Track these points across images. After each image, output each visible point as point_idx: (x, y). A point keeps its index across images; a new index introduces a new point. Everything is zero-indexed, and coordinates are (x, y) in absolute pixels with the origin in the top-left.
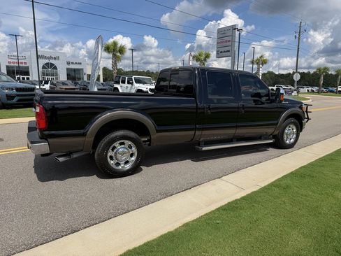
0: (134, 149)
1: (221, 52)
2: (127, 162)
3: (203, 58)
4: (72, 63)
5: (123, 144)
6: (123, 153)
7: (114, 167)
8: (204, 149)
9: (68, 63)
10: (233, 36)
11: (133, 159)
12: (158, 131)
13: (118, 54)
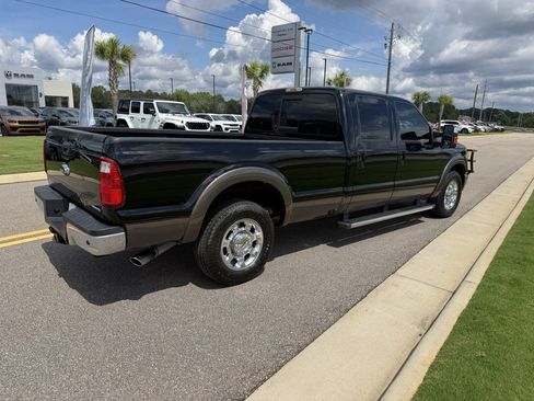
0: (259, 234)
1: (279, 65)
2: (247, 256)
3: (258, 73)
4: (16, 75)
5: (242, 225)
6: (243, 242)
7: (230, 266)
8: (354, 225)
9: (8, 75)
10: (296, 39)
11: (257, 249)
12: (296, 200)
13: (120, 62)
